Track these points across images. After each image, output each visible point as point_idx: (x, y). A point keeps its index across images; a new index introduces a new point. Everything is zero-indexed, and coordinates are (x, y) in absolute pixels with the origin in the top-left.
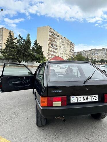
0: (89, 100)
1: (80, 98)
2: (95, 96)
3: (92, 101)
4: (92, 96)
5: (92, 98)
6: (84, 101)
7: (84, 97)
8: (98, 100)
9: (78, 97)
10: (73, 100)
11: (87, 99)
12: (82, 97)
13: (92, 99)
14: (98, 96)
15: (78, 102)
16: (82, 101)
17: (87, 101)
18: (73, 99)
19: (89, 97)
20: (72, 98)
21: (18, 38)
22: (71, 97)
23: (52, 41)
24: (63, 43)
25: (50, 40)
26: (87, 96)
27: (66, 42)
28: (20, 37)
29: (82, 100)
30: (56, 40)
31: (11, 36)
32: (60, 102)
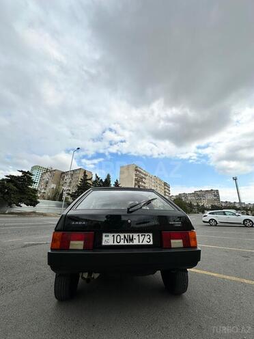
0: (136, 242)
1: (119, 237)
2: (146, 234)
3: (141, 243)
4: (140, 235)
5: (141, 238)
6: (126, 243)
7: (126, 235)
8: (151, 243)
9: (116, 235)
10: (106, 241)
11: (132, 240)
12: (122, 235)
13: (141, 241)
14: (151, 235)
15: (116, 243)
16: (122, 243)
17: (131, 243)
18: (107, 238)
19: (135, 236)
20: (106, 236)
21: (94, 179)
22: (104, 235)
23: (139, 182)
24: (153, 184)
25: (136, 180)
26: (131, 235)
27: (158, 182)
28: (97, 177)
29: (122, 241)
30: (144, 180)
31: (85, 176)
32: (82, 242)
